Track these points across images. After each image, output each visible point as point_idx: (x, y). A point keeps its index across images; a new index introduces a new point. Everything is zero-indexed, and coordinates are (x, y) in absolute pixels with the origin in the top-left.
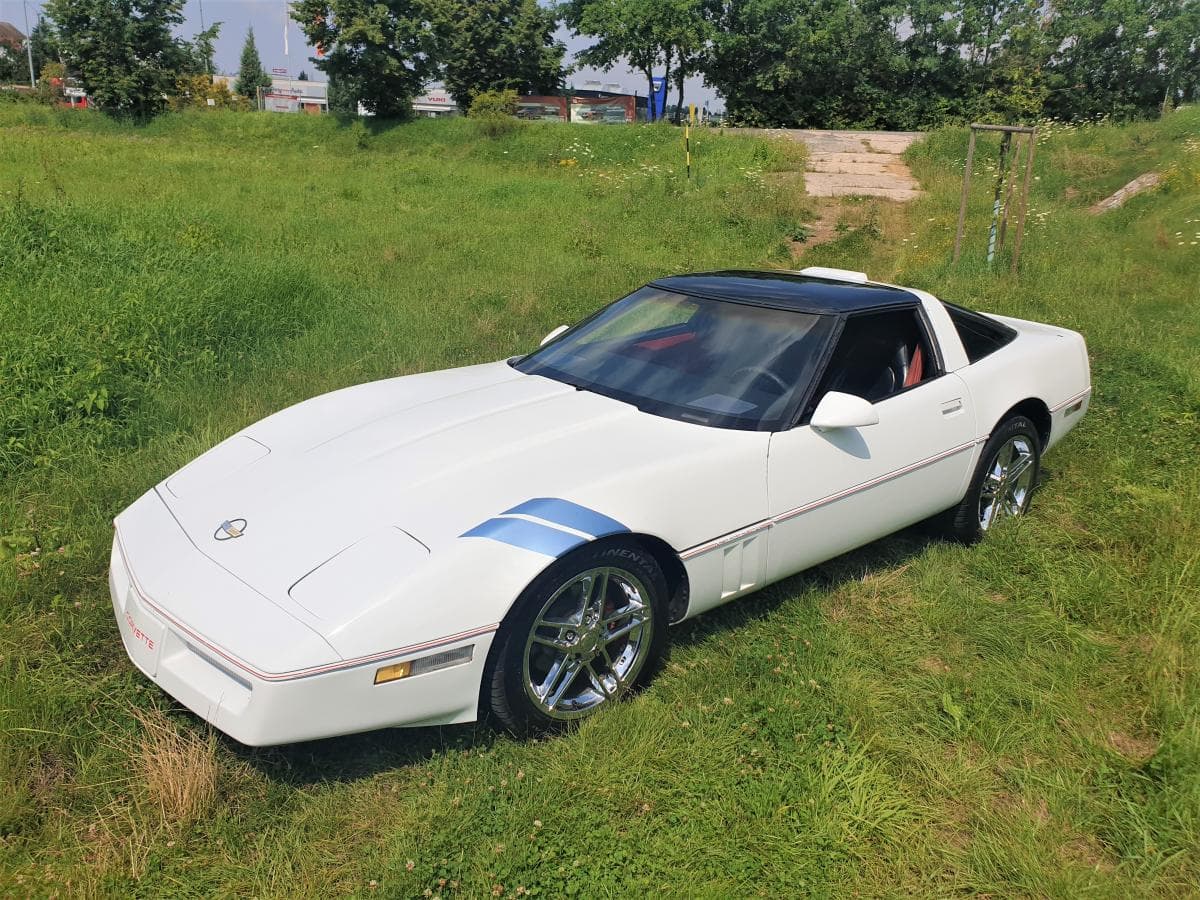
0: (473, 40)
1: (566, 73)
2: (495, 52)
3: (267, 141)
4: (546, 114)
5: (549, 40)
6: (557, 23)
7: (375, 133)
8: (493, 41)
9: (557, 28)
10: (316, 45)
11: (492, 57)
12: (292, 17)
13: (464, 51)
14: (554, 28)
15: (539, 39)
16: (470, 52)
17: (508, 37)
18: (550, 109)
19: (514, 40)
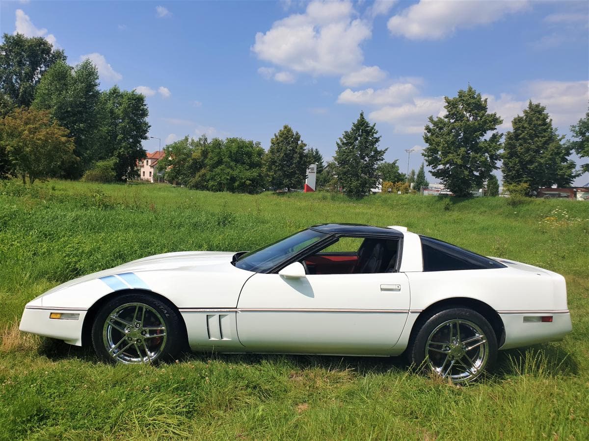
0: (519, 162)
1: (574, 177)
2: (531, 167)
3: (405, 206)
4: (562, 197)
5: (565, 160)
6: (571, 152)
7: (454, 203)
8: (531, 162)
9: (570, 154)
10: (431, 166)
11: (529, 170)
12: (423, 155)
13: (514, 167)
14: (568, 154)
15: (558, 160)
16: (517, 168)
17: (540, 160)
18: (565, 195)
19: (542, 161)
